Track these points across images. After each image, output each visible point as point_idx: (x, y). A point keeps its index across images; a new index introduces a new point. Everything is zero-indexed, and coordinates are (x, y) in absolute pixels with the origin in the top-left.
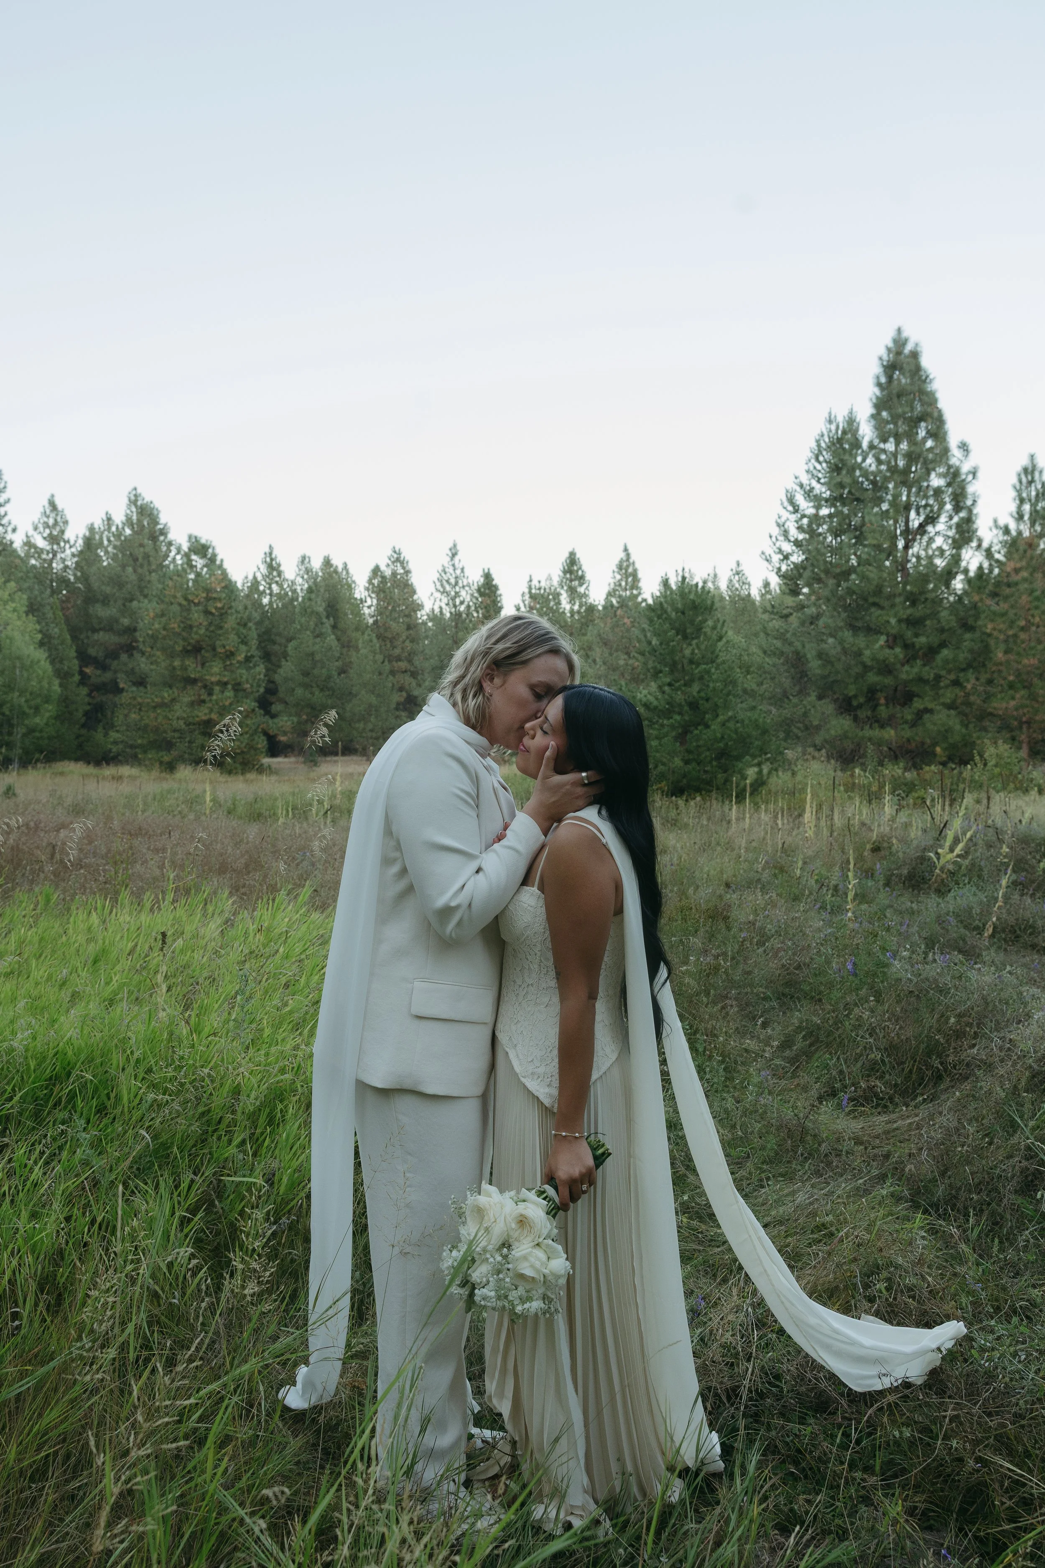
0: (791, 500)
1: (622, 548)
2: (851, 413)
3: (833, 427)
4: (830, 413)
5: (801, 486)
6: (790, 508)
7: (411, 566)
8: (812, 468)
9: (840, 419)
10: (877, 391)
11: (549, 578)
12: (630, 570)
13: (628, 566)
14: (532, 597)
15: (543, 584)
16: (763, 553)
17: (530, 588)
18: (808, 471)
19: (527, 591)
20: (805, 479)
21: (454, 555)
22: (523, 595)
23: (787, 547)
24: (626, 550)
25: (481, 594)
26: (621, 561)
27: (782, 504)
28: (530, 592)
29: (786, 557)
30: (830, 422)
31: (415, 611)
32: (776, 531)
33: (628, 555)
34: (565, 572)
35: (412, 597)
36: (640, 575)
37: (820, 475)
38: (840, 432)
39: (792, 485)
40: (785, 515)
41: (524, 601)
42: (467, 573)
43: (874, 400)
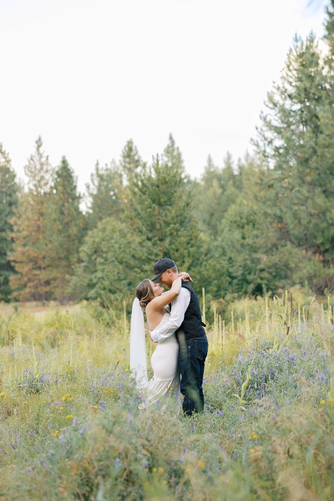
0: (271, 99)
1: (168, 137)
2: (312, 34)
3: (299, 44)
4: (296, 35)
5: (278, 88)
6: (271, 105)
7: (10, 157)
8: (285, 75)
9: (304, 39)
10: (327, 17)
11: (113, 162)
12: (175, 153)
13: (173, 151)
14: (101, 177)
15: (109, 166)
16: (252, 140)
17: (97, 169)
18: (283, 78)
19: (94, 172)
20: (279, 83)
21: (39, 146)
22: (92, 175)
23: (270, 135)
24: (171, 138)
25: (59, 176)
26: (168, 147)
27: (265, 103)
28: (97, 173)
29: (270, 142)
30: (296, 40)
31: (15, 192)
32: (260, 123)
33: (173, 142)
34: (124, 157)
35: (13, 180)
36: (183, 157)
37: (291, 80)
38: (304, 48)
39: (271, 89)
40: (267, 111)
41: (92, 181)
42: (50, 161)
43: (326, 24)
